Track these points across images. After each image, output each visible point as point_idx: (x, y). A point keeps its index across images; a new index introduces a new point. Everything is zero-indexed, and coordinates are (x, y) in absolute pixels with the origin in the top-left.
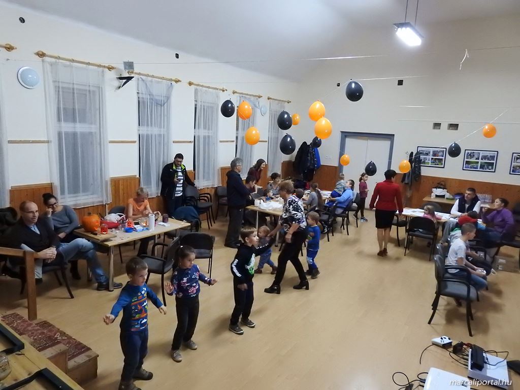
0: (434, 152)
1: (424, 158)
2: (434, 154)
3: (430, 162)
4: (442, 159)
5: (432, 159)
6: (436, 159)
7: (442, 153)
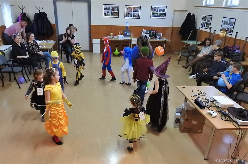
0: (112, 7)
1: (107, 12)
2: (113, 9)
3: (111, 14)
4: (117, 12)
5: (112, 12)
6: (114, 12)
7: (117, 8)
